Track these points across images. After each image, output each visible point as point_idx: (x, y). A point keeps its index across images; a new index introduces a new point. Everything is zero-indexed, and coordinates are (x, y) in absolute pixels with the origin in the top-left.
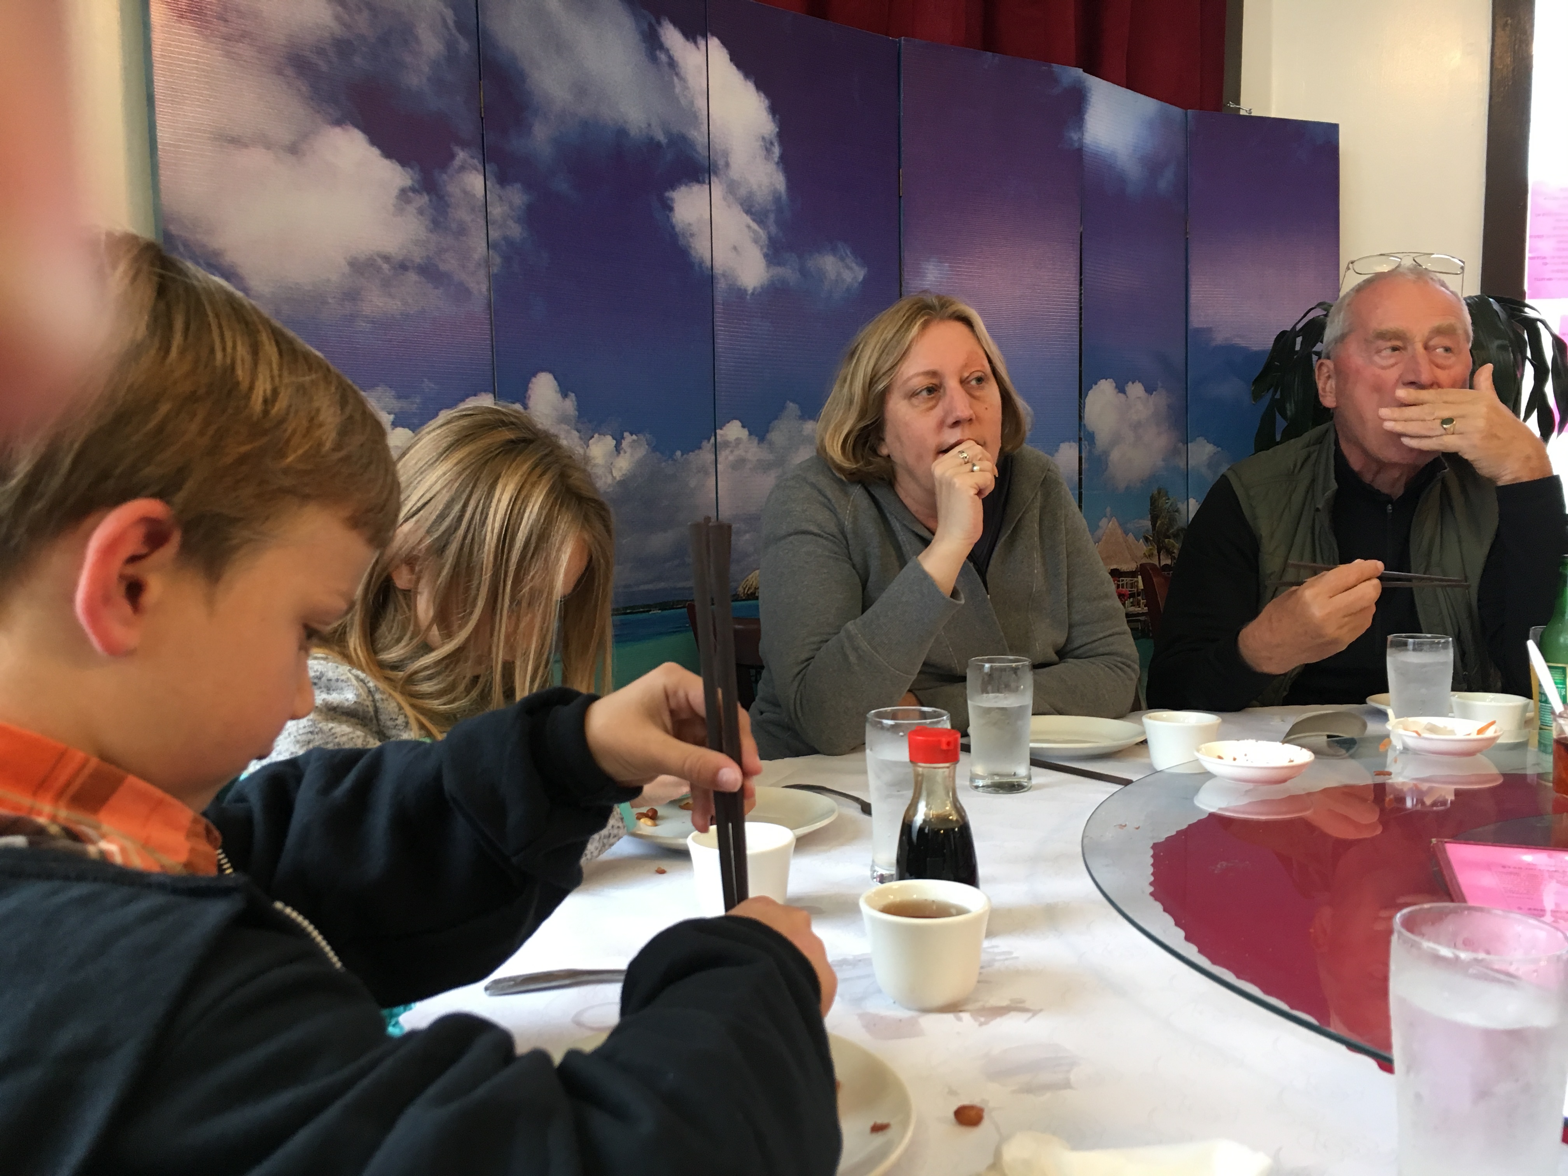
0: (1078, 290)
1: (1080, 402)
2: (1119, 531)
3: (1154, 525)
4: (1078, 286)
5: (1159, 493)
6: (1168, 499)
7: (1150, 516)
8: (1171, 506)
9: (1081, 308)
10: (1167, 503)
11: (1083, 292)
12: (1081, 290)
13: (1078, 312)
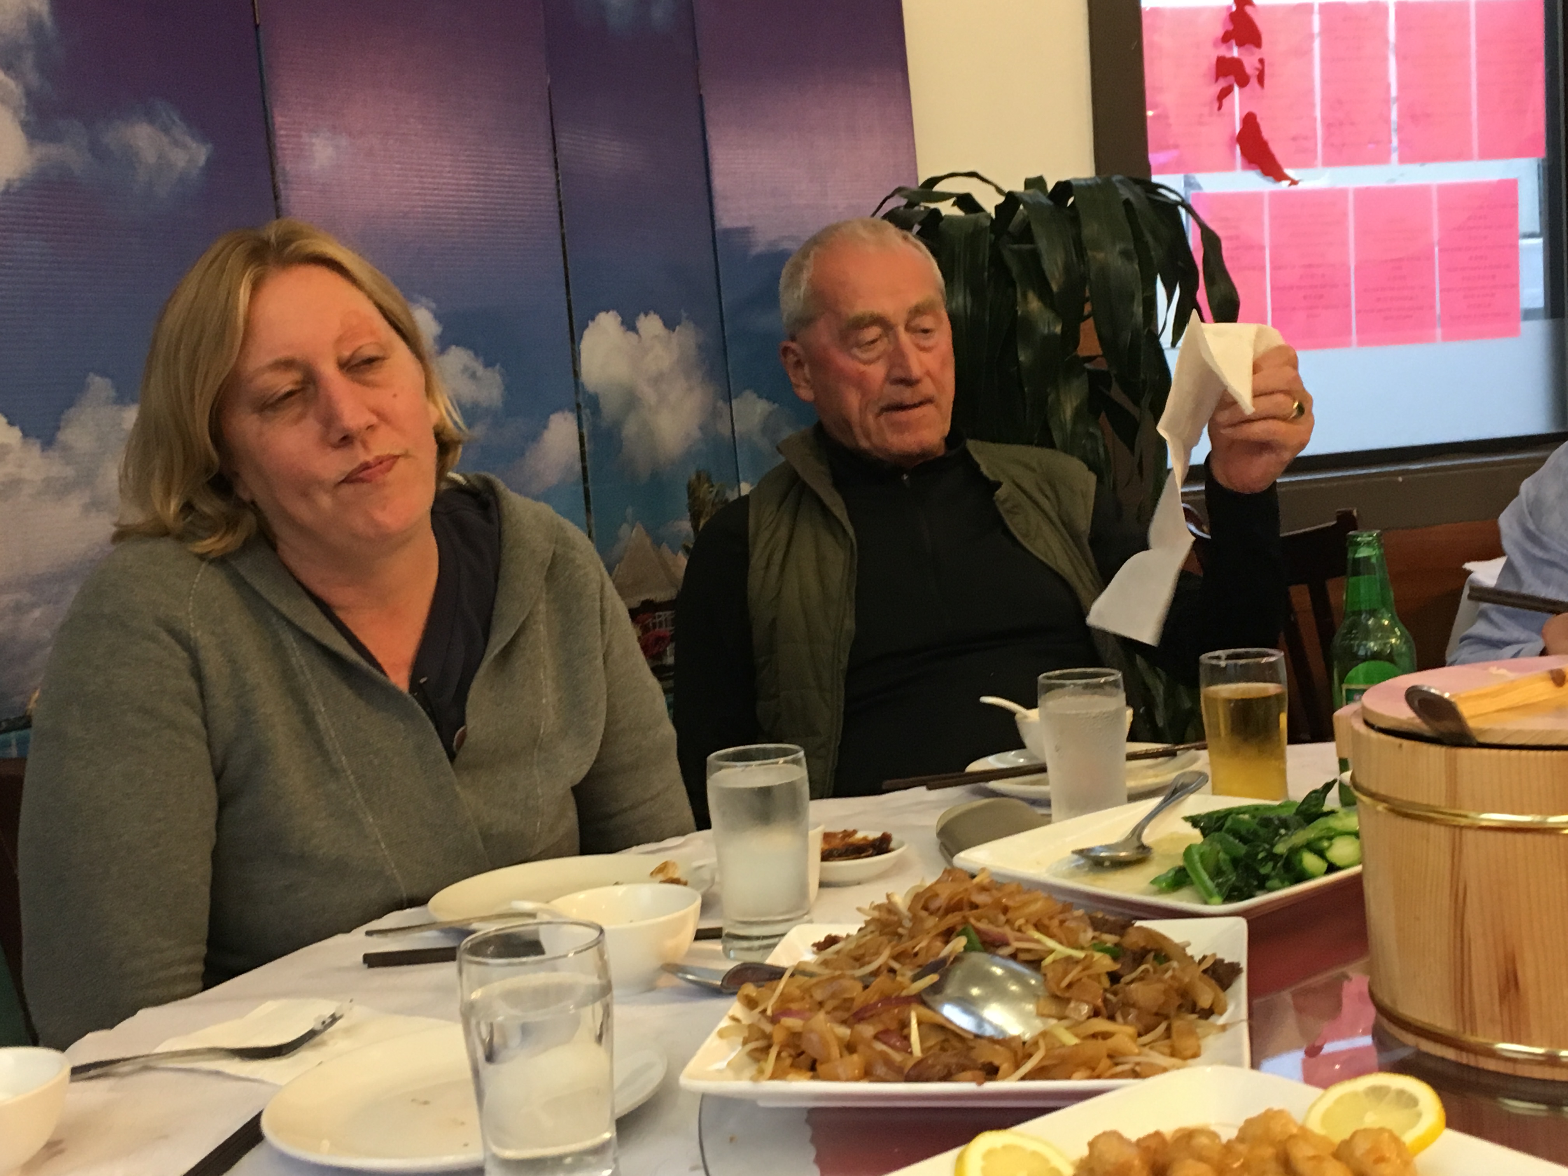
0: (554, 176)
1: (573, 349)
2: (648, 542)
3: (695, 527)
4: (553, 169)
5: (698, 477)
6: (712, 486)
7: (689, 514)
8: (717, 495)
9: (560, 204)
10: (712, 492)
11: (560, 178)
12: (557, 175)
13: (557, 209)
